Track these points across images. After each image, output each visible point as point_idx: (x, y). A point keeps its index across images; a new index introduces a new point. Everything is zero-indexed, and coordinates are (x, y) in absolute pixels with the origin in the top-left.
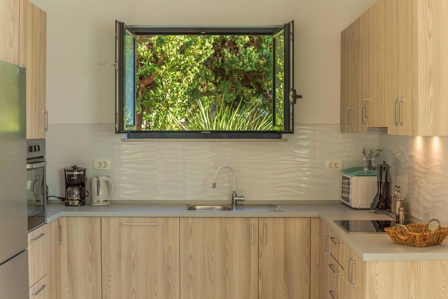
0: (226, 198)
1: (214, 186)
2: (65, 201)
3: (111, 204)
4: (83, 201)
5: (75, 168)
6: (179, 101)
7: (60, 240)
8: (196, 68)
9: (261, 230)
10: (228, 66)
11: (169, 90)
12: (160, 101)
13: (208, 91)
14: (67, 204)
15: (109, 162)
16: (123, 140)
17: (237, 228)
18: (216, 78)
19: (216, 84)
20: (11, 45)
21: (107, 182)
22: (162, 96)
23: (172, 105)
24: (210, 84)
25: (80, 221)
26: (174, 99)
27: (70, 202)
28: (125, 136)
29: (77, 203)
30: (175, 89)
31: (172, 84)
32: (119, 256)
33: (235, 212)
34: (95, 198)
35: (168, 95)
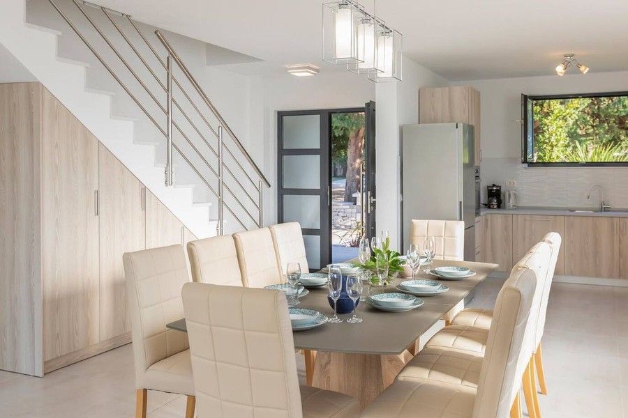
0: (597, 206)
1: (588, 197)
2: (488, 206)
3: (517, 208)
4: (500, 205)
5: (494, 185)
6: (562, 142)
7: (487, 227)
8: (574, 115)
9: (621, 225)
10: (603, 113)
11: (554, 135)
12: (546, 143)
13: (587, 134)
14: (489, 208)
15: (515, 181)
16: (525, 168)
17: (604, 225)
18: (594, 121)
19: (593, 126)
20: (464, 113)
21: (515, 194)
22: (549, 138)
23: (556, 145)
24: (588, 127)
25: (499, 216)
26: (558, 141)
27: (491, 206)
28: (526, 165)
29: (495, 207)
30: (558, 133)
31: (556, 130)
32: (524, 239)
33: (604, 214)
34: (507, 204)
35: (553, 138)
